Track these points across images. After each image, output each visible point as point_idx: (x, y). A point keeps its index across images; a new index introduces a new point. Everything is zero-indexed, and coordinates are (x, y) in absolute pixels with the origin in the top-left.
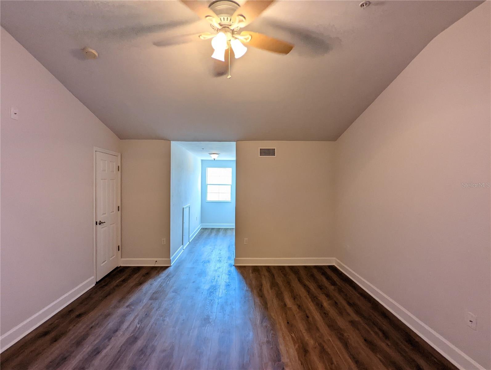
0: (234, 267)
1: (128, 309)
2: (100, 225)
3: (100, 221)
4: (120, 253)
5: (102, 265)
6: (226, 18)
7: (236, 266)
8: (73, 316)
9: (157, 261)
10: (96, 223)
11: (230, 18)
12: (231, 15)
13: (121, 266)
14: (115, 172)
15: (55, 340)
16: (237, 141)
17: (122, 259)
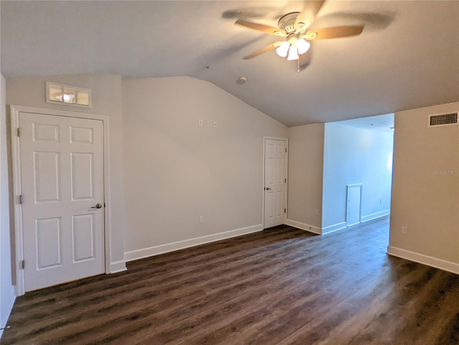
0: (385, 255)
1: (267, 248)
2: (267, 191)
3: (268, 188)
4: (287, 214)
5: (269, 218)
6: (289, 28)
7: (388, 255)
8: (241, 240)
9: (312, 228)
10: (265, 188)
11: (292, 26)
12: (293, 23)
13: (286, 225)
14: (282, 153)
15: (226, 247)
16: (395, 112)
17: (288, 220)
